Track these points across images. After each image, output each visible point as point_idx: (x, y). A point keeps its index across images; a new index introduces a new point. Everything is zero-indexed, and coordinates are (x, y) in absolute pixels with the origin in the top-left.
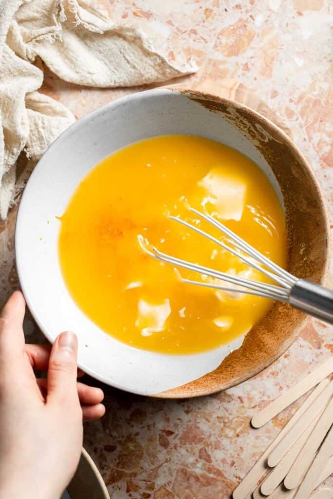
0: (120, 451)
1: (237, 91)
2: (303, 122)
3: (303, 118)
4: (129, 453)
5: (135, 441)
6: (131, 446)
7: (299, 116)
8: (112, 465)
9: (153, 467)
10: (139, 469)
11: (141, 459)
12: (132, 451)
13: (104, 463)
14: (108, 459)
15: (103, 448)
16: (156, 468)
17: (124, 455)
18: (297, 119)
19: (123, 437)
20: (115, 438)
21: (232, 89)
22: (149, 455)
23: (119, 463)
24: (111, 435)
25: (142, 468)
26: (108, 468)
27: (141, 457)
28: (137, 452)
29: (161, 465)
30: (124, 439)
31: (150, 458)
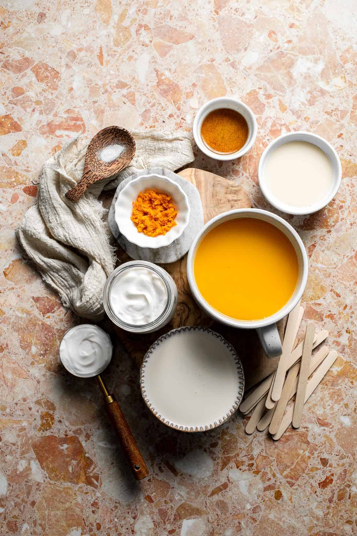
0: (222, 444)
1: (195, 174)
2: (248, 175)
3: (246, 172)
4: (228, 443)
5: (229, 433)
6: (227, 437)
7: (243, 172)
8: (220, 455)
9: (247, 445)
10: (239, 450)
11: (237, 443)
12: (229, 440)
13: (214, 456)
14: (216, 452)
15: (209, 446)
16: (249, 444)
17: (225, 445)
18: (243, 174)
19: (219, 434)
20: (214, 437)
21: (191, 175)
22: (241, 438)
23: (224, 452)
24: (211, 436)
25: (240, 449)
26: (218, 458)
27: (236, 442)
28: (233, 440)
29: (252, 441)
30: (220, 434)
31: (243, 440)
